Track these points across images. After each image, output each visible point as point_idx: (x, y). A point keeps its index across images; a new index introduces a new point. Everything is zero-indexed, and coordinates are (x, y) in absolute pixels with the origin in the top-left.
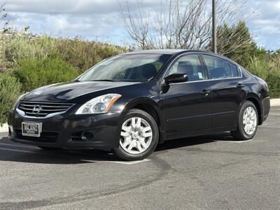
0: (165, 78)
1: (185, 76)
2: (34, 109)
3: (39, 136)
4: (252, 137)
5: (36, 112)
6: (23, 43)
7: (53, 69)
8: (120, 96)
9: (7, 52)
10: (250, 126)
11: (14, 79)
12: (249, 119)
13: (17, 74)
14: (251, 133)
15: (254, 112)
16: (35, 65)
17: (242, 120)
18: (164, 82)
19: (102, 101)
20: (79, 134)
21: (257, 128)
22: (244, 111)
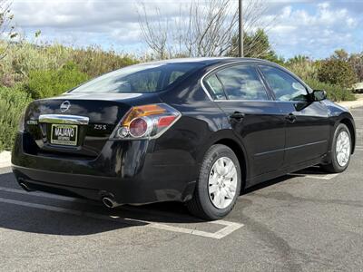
6: (33, 52)
7: (70, 82)
9: (14, 63)
11: (25, 94)
13: (27, 89)
16: (48, 78)
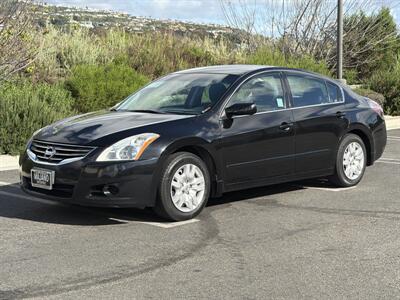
0: (226, 110)
1: (253, 106)
2: (47, 152)
3: (50, 188)
4: (356, 183)
5: (48, 156)
8: (158, 136)
10: (354, 168)
12: (353, 158)
14: (355, 177)
15: (360, 149)
17: (342, 159)
18: (224, 114)
19: (133, 144)
20: (101, 188)
21: (364, 170)
22: (344, 147)
